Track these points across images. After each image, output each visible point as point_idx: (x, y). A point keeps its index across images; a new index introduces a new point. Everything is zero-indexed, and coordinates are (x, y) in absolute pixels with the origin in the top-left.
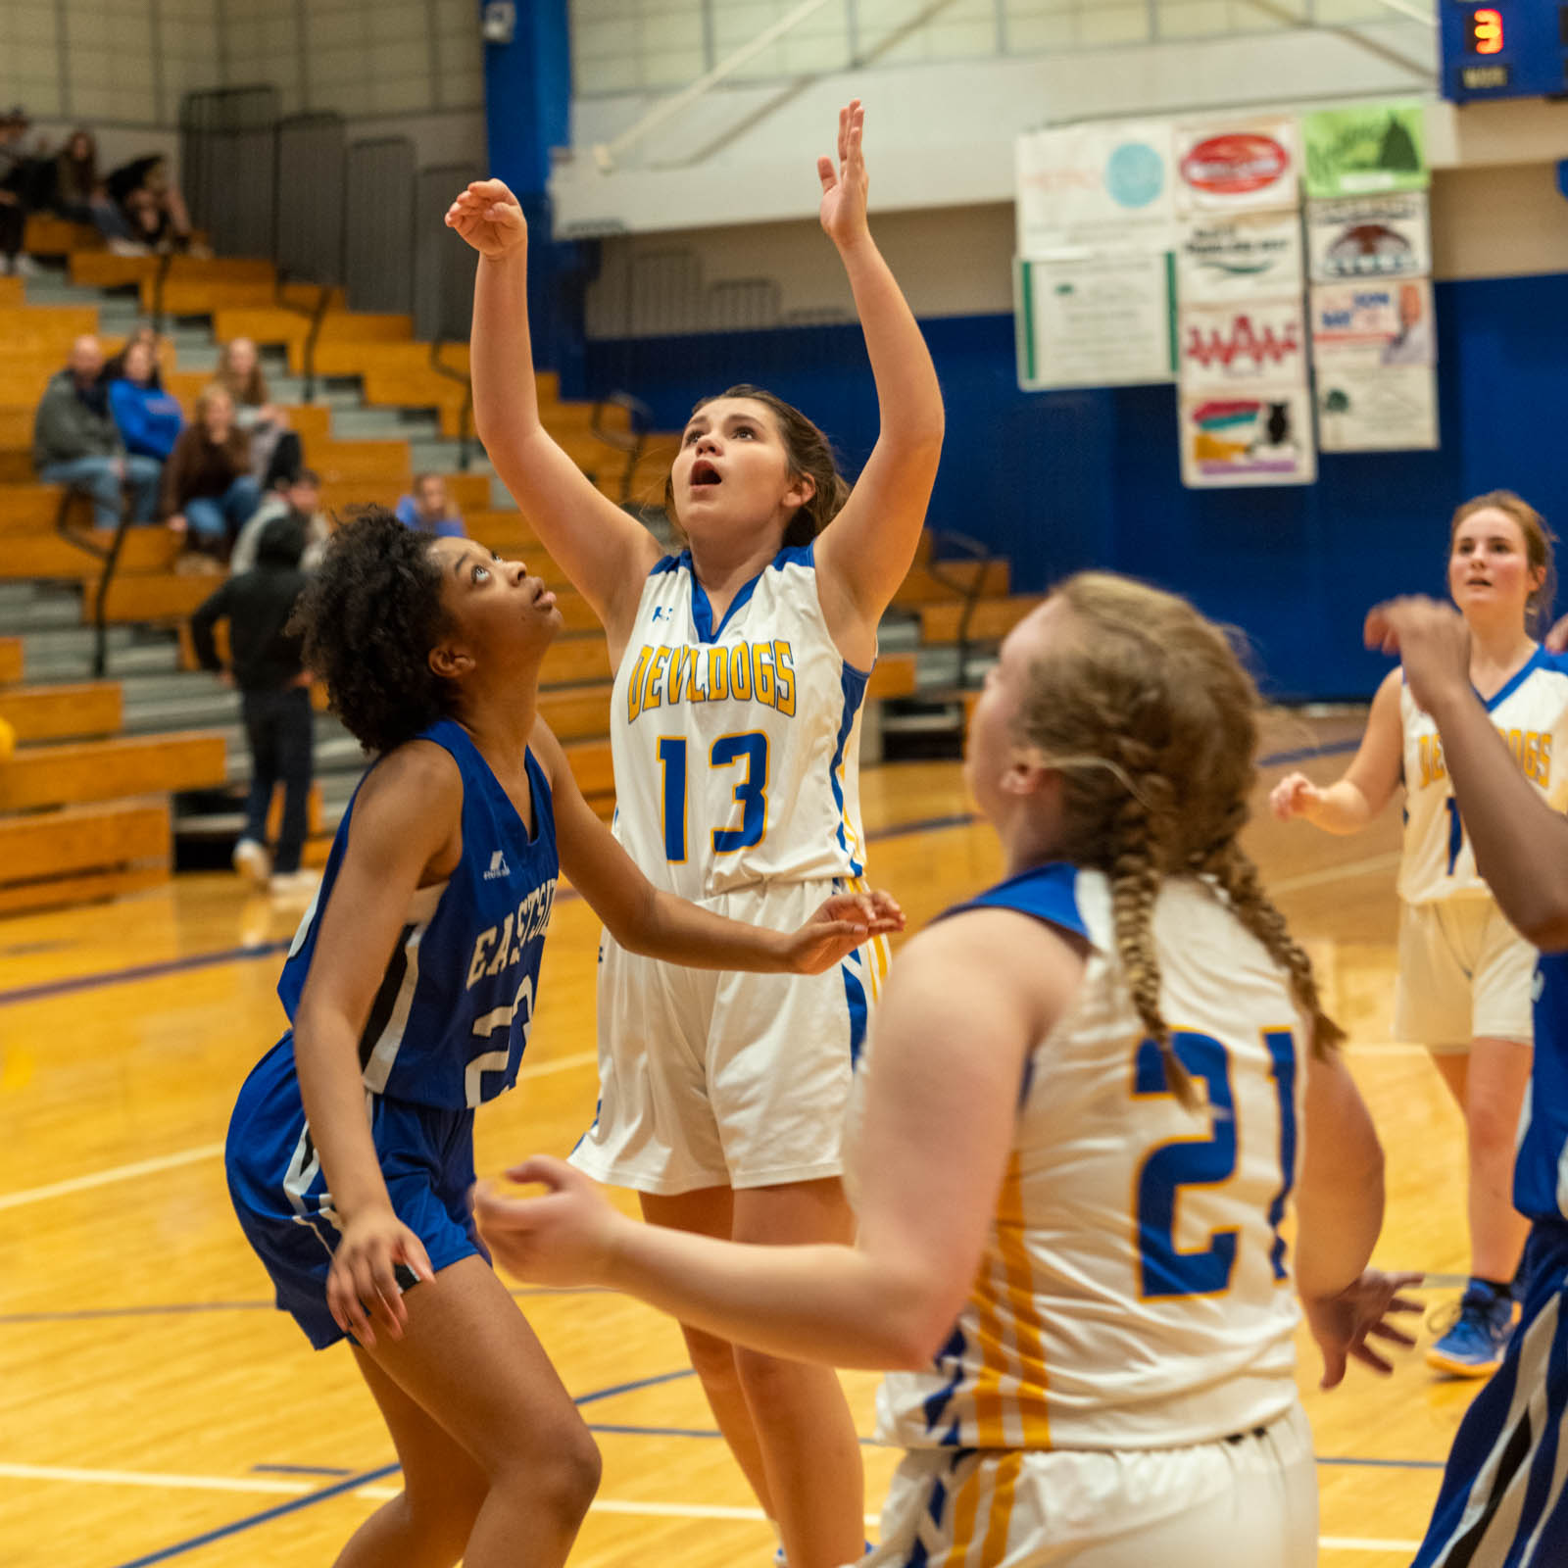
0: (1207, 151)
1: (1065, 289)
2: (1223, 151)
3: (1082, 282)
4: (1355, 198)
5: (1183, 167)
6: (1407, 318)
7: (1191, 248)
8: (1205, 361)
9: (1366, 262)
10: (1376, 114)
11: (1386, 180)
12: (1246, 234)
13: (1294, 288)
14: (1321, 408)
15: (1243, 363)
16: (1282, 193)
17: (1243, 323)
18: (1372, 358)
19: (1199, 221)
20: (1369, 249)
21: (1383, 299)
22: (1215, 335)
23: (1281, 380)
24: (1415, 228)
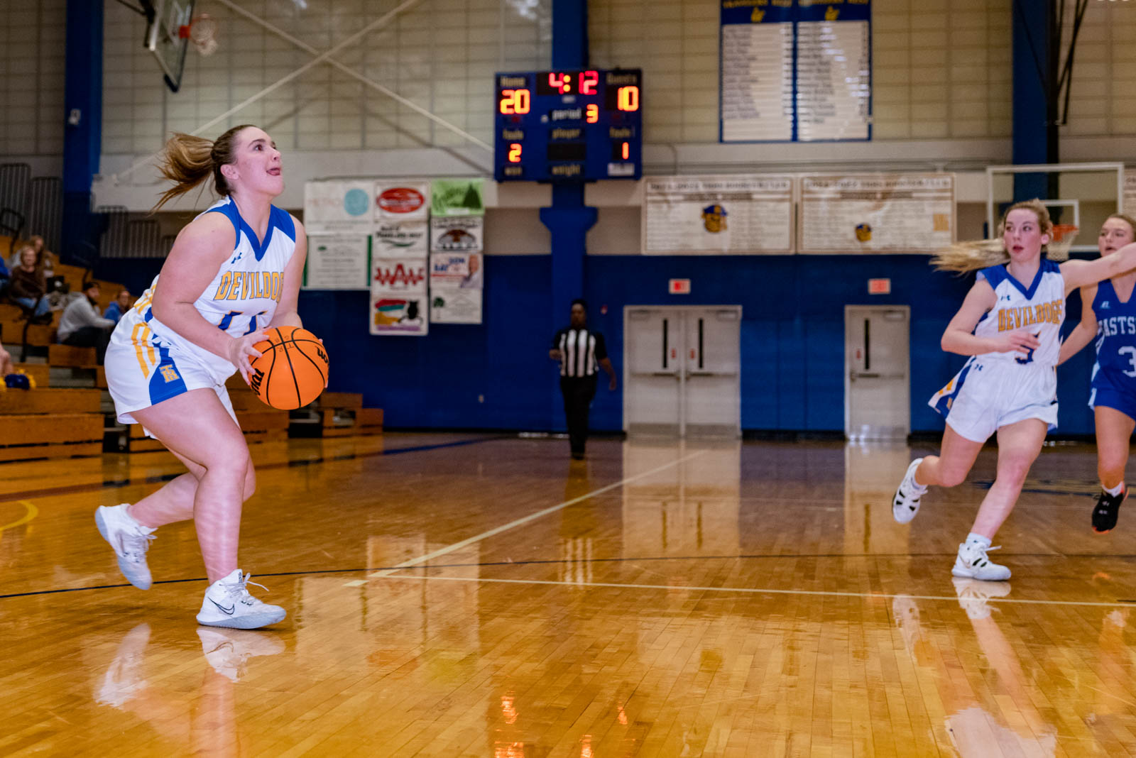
0: (388, 195)
1: (322, 248)
2: (396, 195)
3: (330, 246)
4: (453, 218)
5: (378, 201)
6: (471, 269)
7: (379, 234)
8: (383, 283)
9: (455, 245)
10: (464, 184)
11: (466, 211)
12: (403, 230)
13: (424, 254)
14: (432, 304)
15: (399, 284)
16: (421, 214)
17: (400, 267)
18: (456, 285)
19: (383, 223)
20: (457, 240)
21: (462, 261)
22: (388, 272)
23: (415, 292)
24: (477, 232)
